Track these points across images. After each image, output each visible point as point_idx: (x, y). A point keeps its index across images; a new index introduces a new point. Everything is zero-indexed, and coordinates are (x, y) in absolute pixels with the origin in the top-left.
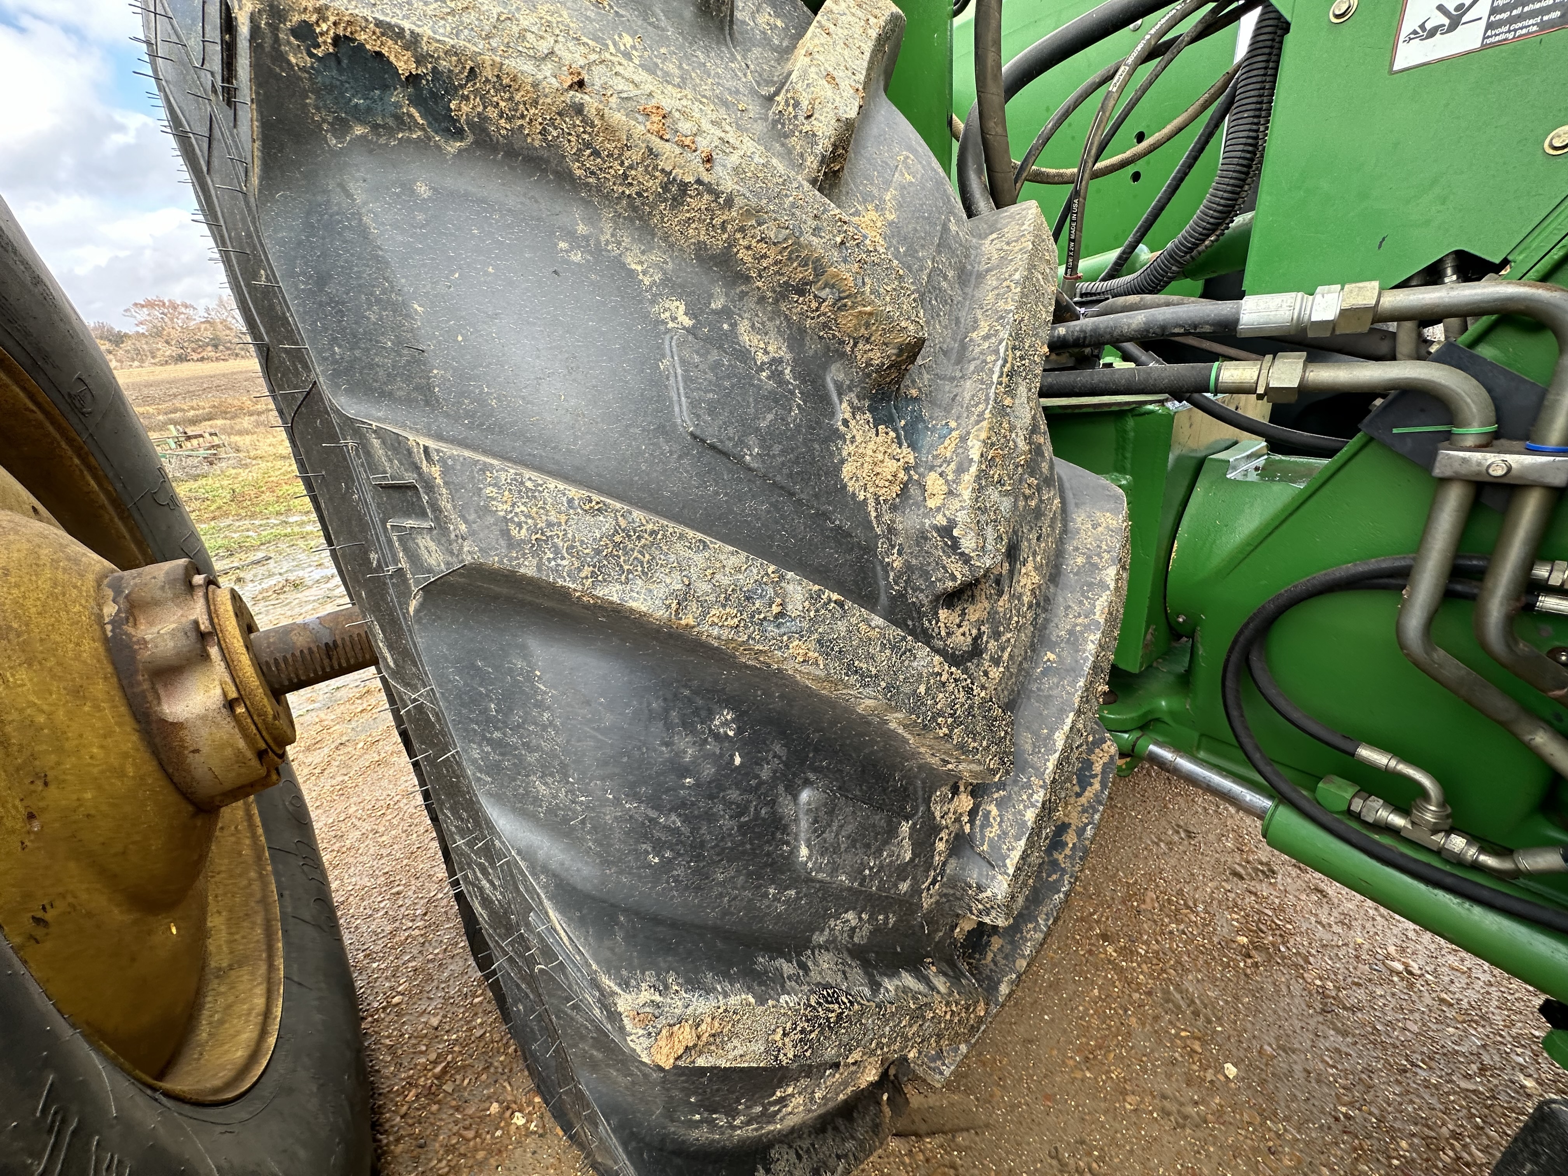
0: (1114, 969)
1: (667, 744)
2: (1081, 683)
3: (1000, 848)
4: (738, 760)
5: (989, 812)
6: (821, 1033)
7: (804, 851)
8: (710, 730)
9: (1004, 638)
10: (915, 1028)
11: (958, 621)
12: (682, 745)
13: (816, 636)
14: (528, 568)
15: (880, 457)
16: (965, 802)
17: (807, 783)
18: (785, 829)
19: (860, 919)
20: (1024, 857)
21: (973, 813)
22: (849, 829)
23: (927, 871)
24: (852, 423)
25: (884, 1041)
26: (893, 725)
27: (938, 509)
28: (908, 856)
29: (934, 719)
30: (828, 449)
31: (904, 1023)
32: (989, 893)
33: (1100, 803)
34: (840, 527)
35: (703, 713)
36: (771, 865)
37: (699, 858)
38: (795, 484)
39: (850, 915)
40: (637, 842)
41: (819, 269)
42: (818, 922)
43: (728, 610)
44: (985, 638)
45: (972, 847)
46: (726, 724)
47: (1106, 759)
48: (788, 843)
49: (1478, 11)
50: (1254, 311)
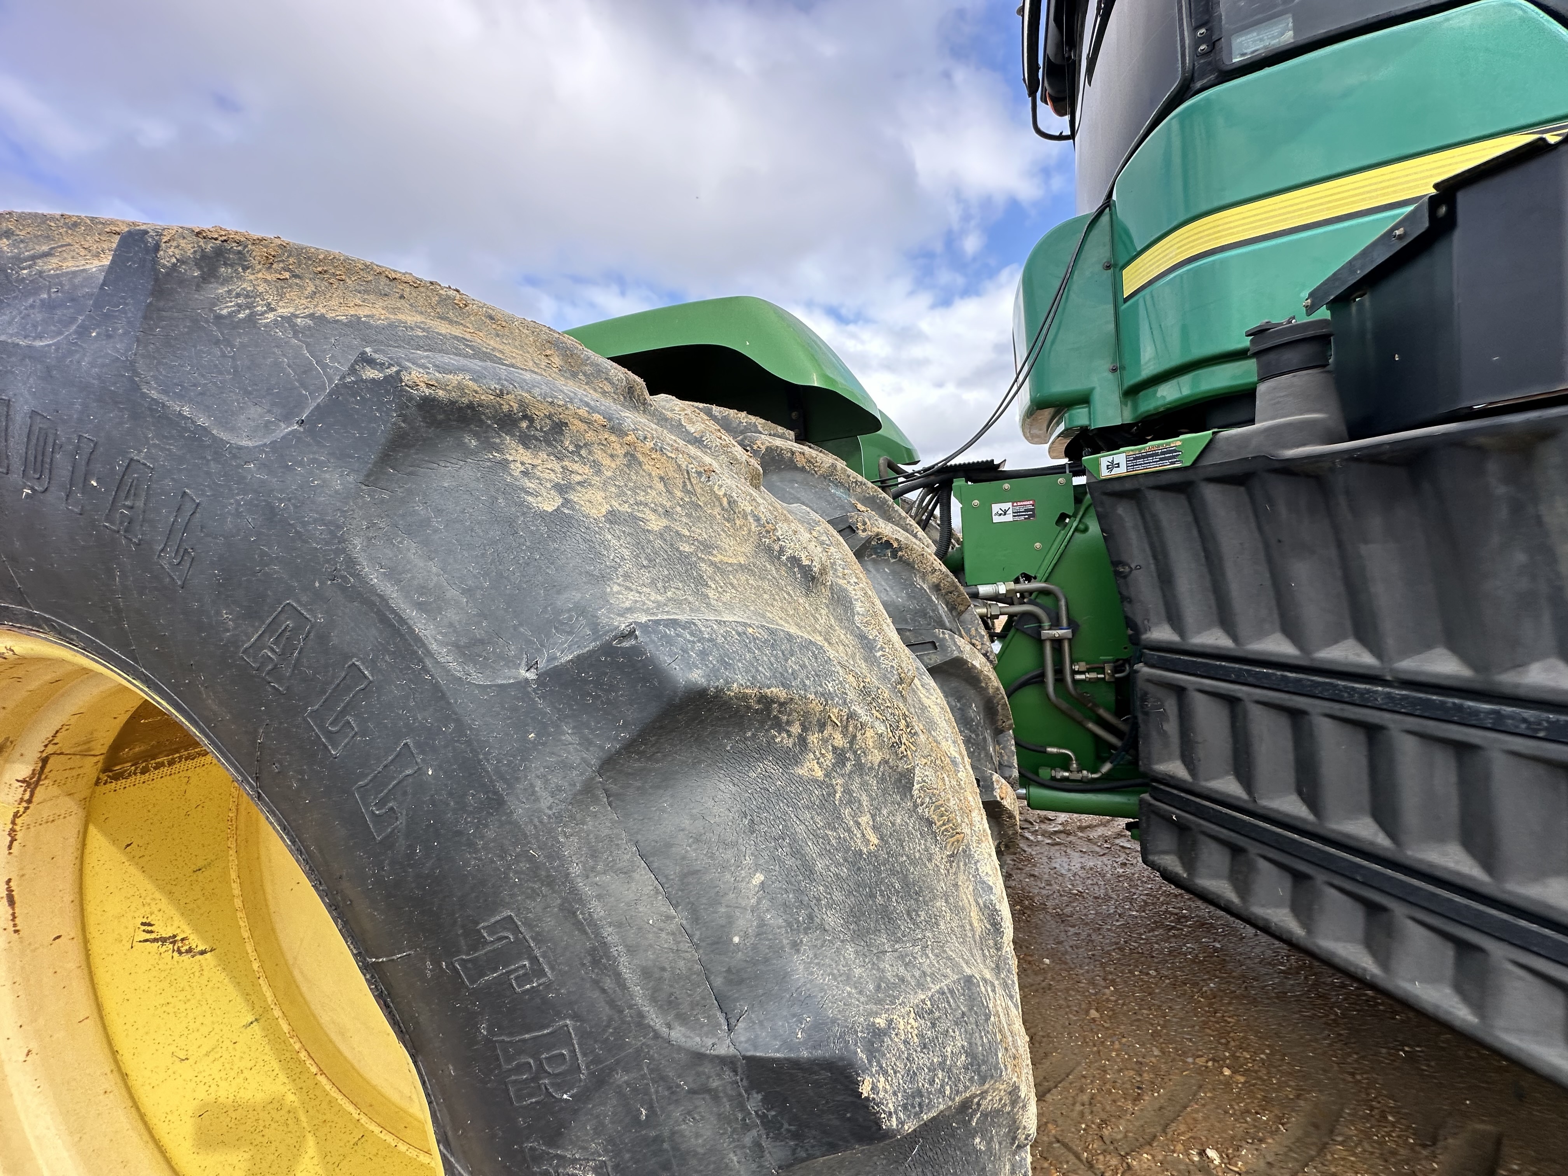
49: (1010, 511)
50: (983, 590)
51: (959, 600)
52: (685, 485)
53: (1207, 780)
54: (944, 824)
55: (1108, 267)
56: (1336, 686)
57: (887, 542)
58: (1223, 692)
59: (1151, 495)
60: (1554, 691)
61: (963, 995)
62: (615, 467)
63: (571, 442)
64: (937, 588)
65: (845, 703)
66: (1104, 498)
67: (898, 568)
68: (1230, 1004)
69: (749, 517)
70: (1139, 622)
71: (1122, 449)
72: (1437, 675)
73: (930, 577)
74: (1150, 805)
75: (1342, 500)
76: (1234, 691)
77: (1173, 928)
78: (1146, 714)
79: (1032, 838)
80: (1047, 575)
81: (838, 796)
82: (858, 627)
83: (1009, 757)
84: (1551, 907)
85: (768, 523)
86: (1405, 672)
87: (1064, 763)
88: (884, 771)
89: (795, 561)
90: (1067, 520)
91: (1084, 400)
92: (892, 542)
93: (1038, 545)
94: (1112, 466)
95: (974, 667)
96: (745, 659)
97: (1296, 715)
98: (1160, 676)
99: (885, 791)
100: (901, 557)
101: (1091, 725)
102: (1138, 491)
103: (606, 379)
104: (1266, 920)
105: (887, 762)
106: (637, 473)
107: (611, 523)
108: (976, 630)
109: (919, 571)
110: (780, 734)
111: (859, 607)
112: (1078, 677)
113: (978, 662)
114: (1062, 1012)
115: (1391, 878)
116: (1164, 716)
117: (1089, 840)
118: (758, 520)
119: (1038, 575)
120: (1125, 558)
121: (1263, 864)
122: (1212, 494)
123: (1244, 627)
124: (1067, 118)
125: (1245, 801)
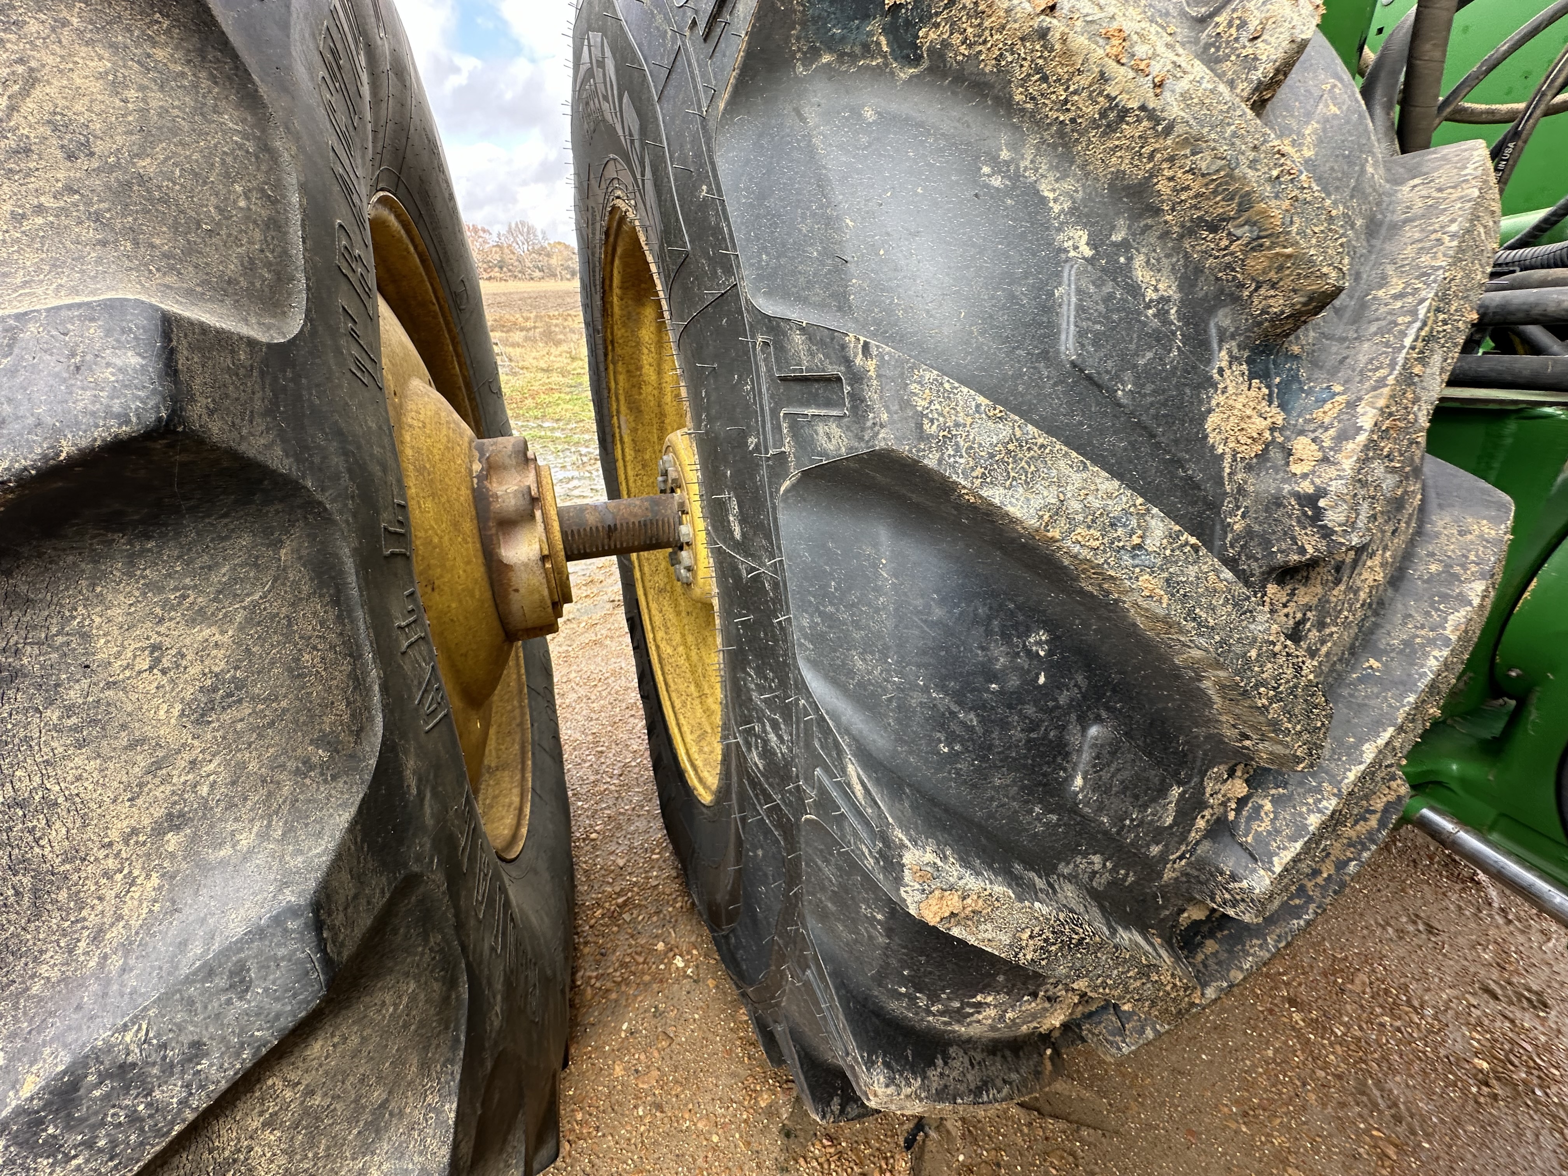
0: (1298, 1037)
1: (983, 649)
2: (1412, 698)
3: (1268, 844)
4: (1042, 680)
5: (1262, 806)
6: (1061, 949)
7: (1079, 781)
8: (1024, 645)
9: (1327, 631)
10: (1138, 983)
11: (1284, 600)
12: (996, 653)
13: (1166, 575)
14: (931, 461)
15: (1249, 412)
16: (1239, 788)
17: (1098, 719)
18: (1066, 756)
19: (1104, 865)
20: (1296, 860)
21: (1242, 802)
22: (1126, 774)
23: (1181, 843)
24: (1227, 373)
25: (1109, 982)
26: (1206, 684)
27: (1305, 476)
28: (1169, 821)
29: (1256, 687)
30: (1198, 396)
31: (1131, 974)
32: (1244, 884)
33: (1374, 842)
34: (1191, 478)
35: (1022, 629)
36: (1045, 785)
37: (984, 758)
38: (1159, 425)
39: (1097, 859)
40: (933, 729)
41: (1246, 202)
42: (1069, 852)
43: (1092, 531)
44: (1308, 625)
45: (1233, 836)
46: (1039, 643)
47: (1392, 797)
48: (1065, 770)
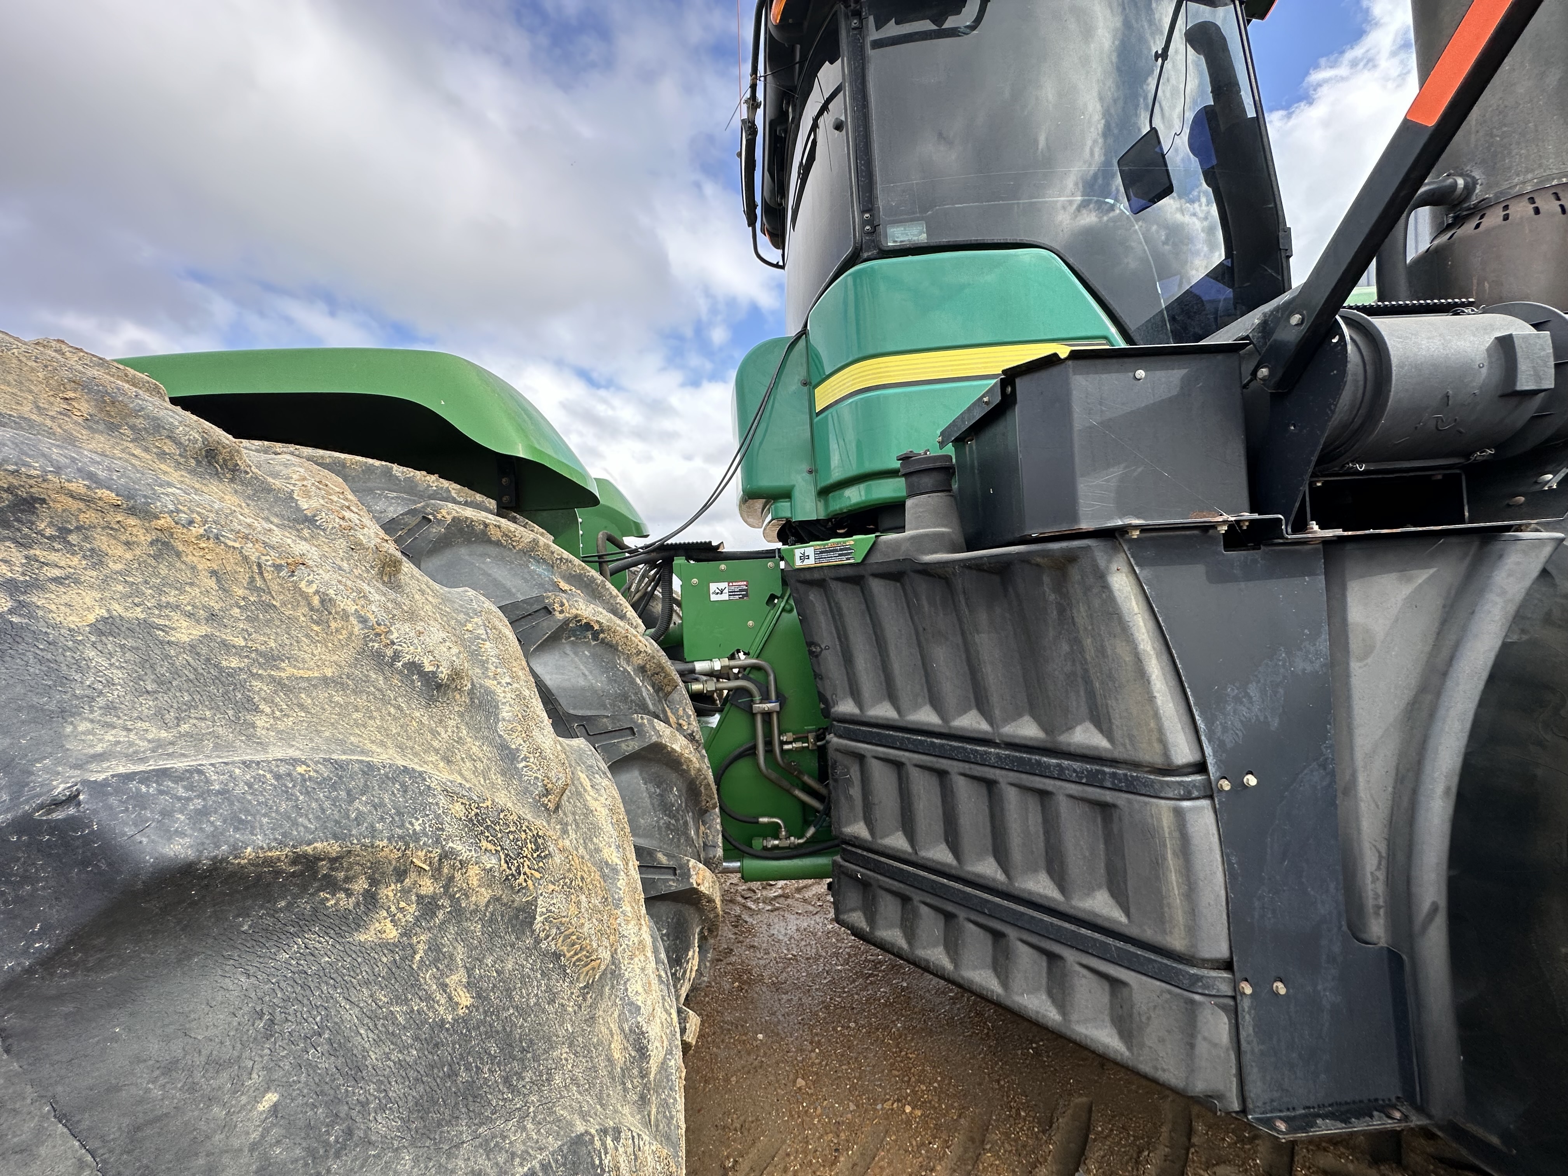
49: (726, 591)
50: (700, 666)
51: (666, 681)
52: (252, 580)
53: (881, 838)
54: (576, 954)
55: (805, 384)
56: (965, 749)
57: (587, 624)
58: (891, 758)
59: (834, 586)
60: (1088, 747)
61: (564, 1165)
62: (131, 558)
63: (50, 524)
64: (642, 669)
65: (438, 841)
66: (798, 585)
67: (600, 650)
68: (912, 1039)
69: (351, 618)
70: (829, 697)
71: (811, 543)
72: (1025, 738)
73: (635, 659)
74: (841, 866)
75: (962, 598)
76: (899, 756)
77: (871, 975)
78: (836, 781)
79: (753, 907)
80: (758, 651)
81: (417, 957)
82: (500, 736)
83: (714, 836)
84: (1096, 915)
85: (379, 625)
86: (1008, 736)
87: (773, 831)
88: (494, 910)
89: (414, 667)
90: (776, 601)
91: (786, 494)
92: (592, 623)
93: (750, 623)
94: (804, 557)
95: (674, 750)
96: (277, 811)
97: (942, 775)
98: (846, 745)
99: (494, 934)
100: (603, 639)
101: (797, 792)
102: (824, 580)
103: (169, 437)
104: (927, 961)
105: (498, 899)
106: (171, 565)
107: (101, 633)
108: (684, 710)
109: (623, 653)
110: (334, 895)
111: (505, 713)
112: (786, 747)
113: (679, 745)
114: (771, 1089)
115: (1007, 909)
116: (849, 782)
117: (805, 900)
118: (363, 620)
119: (751, 652)
120: (817, 639)
121: (924, 910)
122: (877, 586)
123: (905, 700)
124: (780, 251)
125: (910, 854)
